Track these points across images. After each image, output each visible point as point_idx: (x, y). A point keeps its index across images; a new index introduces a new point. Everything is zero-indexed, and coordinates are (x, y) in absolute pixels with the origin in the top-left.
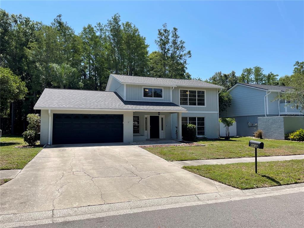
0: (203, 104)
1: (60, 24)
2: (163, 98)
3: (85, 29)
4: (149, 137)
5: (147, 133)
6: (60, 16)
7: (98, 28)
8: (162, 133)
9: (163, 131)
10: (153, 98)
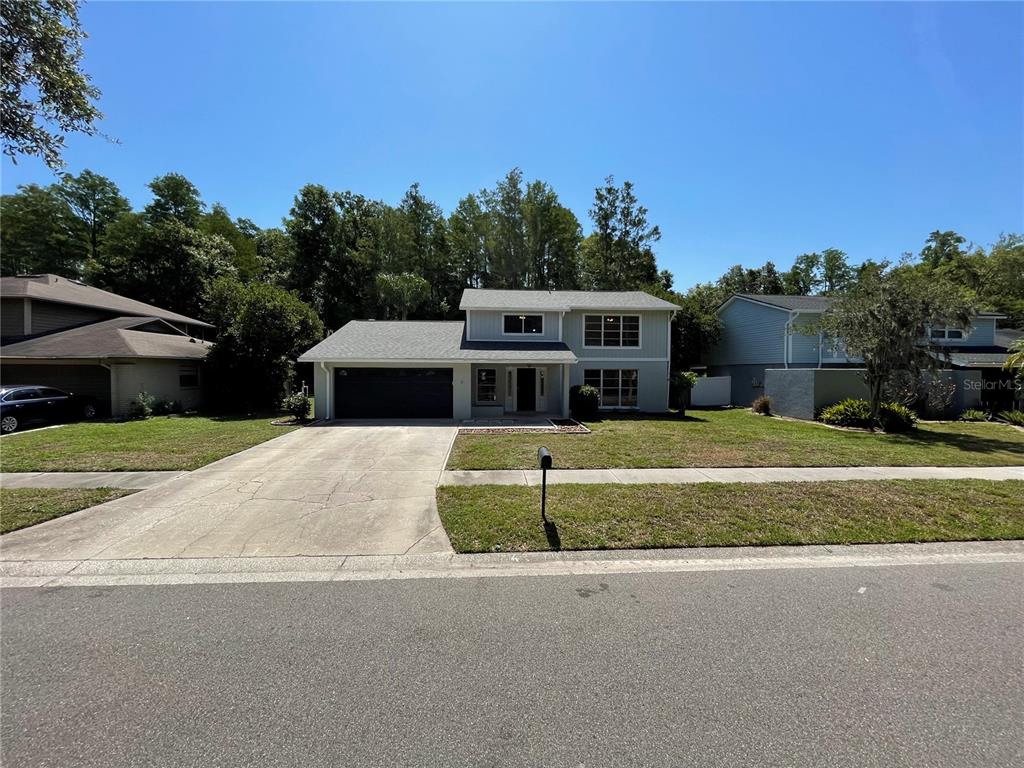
0: (636, 343)
1: (416, 200)
2: (543, 334)
3: (462, 204)
4: (515, 409)
5: (512, 401)
6: (415, 186)
7: (482, 199)
8: (541, 402)
9: (542, 397)
10: (524, 334)
